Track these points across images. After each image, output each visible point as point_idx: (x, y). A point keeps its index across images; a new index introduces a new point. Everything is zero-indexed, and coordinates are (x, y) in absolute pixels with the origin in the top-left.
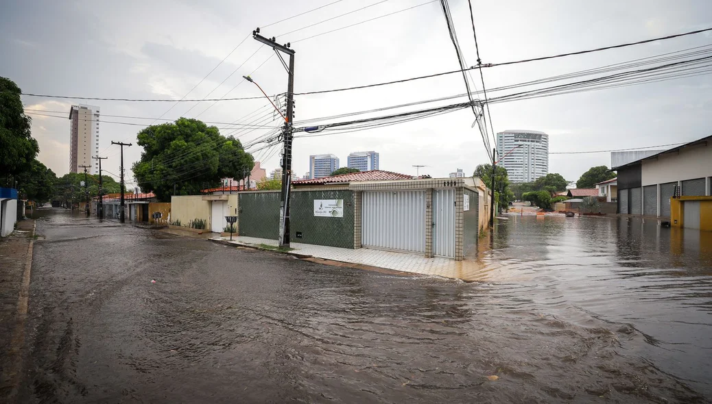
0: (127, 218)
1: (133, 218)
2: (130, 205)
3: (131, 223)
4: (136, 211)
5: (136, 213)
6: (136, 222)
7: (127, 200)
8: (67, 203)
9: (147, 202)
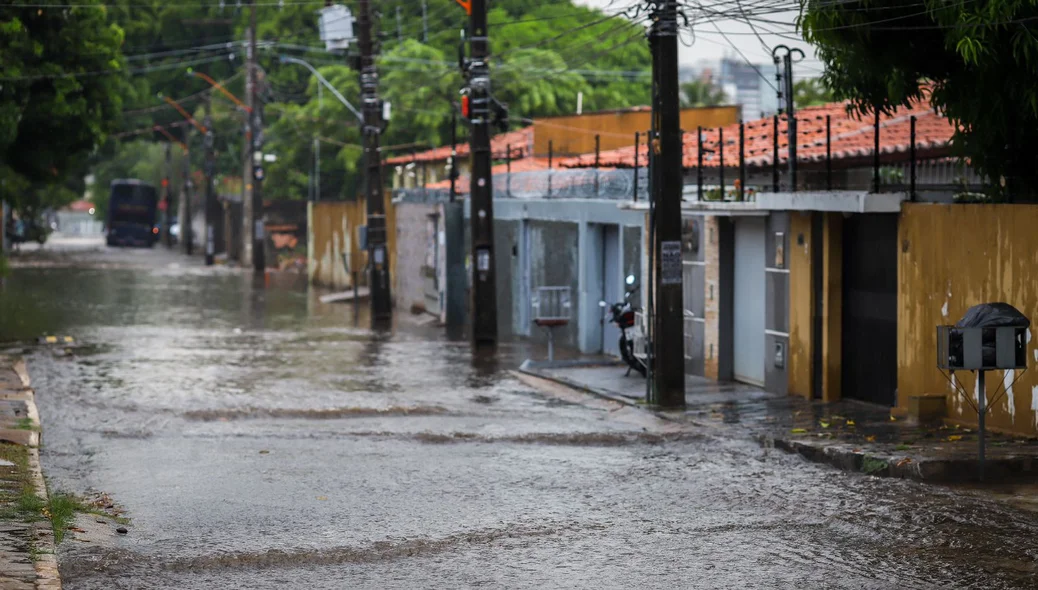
0: (699, 364)
1: (752, 364)
2: (728, 228)
3: (731, 413)
4: (778, 288)
5: (778, 315)
6: (782, 402)
7: (701, 174)
8: (215, 211)
9: (889, 203)
